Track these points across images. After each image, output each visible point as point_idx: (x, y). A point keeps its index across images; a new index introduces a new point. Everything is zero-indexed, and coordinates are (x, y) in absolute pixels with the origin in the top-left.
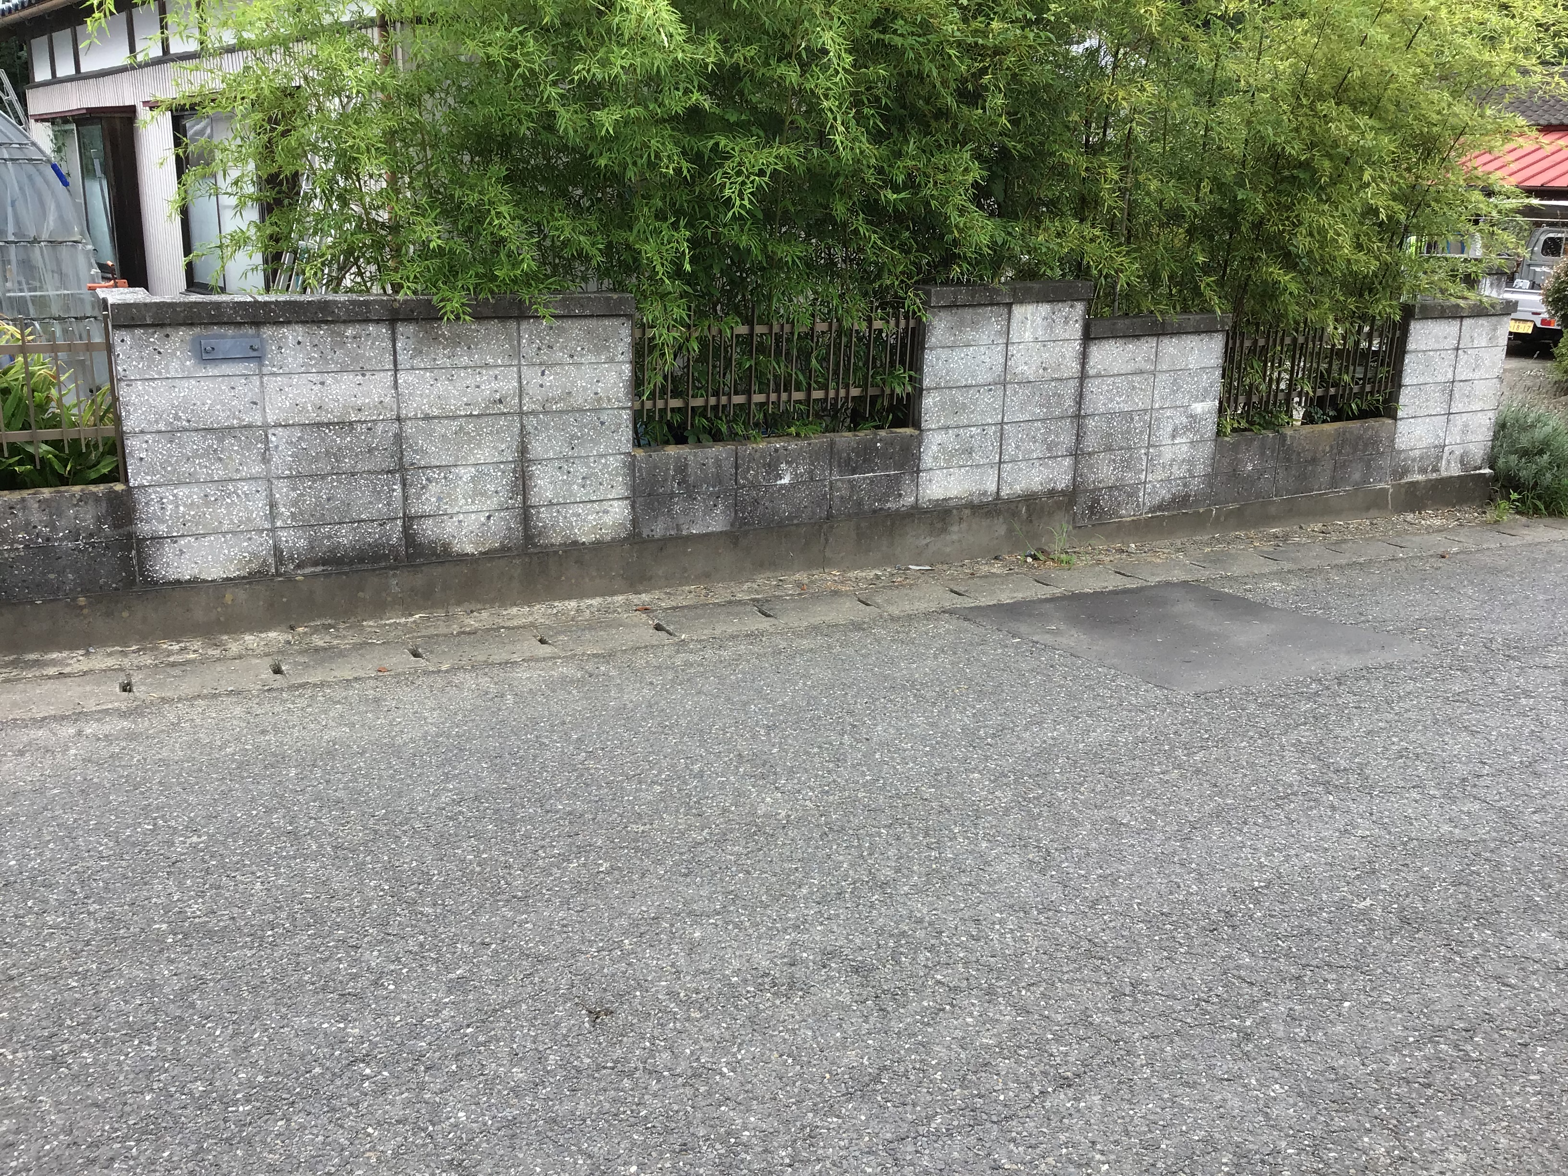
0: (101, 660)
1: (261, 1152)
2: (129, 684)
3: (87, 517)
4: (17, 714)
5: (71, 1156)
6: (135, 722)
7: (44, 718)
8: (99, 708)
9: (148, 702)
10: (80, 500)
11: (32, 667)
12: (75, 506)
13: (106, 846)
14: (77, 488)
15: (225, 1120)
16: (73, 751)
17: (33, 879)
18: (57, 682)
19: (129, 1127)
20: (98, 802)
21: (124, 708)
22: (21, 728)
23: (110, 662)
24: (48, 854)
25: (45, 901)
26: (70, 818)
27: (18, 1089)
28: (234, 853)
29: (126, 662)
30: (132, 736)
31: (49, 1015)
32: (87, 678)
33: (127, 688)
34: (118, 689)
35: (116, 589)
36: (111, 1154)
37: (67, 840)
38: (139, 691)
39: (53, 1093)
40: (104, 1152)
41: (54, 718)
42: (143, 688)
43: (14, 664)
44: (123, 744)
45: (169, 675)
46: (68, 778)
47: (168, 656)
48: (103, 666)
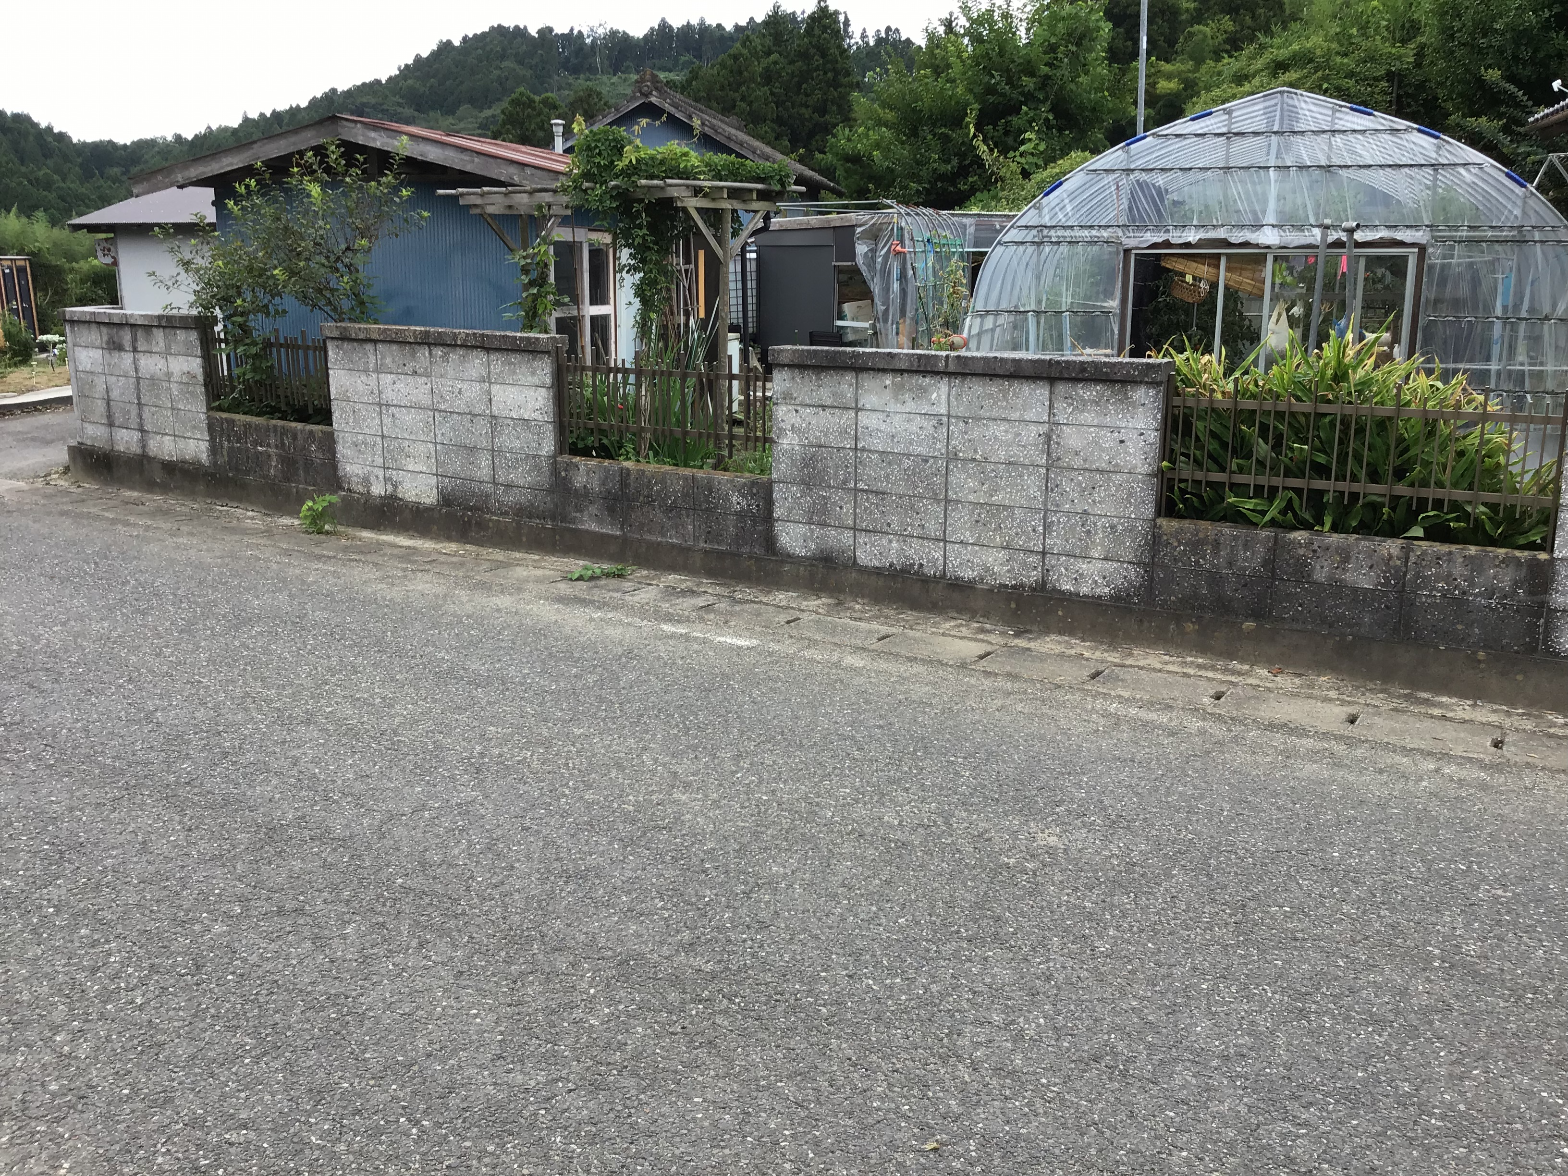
0: (1485, 714)
1: (1434, 1163)
2: (1502, 742)
3: (1505, 579)
4: (1392, 739)
5: (1281, 1086)
6: (1491, 776)
7: (1412, 750)
8: (1464, 754)
9: (1512, 762)
10: (1503, 562)
11: (1421, 703)
12: (1497, 566)
13: (1418, 868)
14: (1502, 551)
15: (1415, 1123)
16: (1424, 784)
17: (1347, 872)
18: (1437, 722)
19: (1335, 1088)
20: (1427, 831)
21: (1487, 761)
22: (1389, 751)
23: (1493, 718)
24: (1367, 858)
25: (1348, 893)
26: (1398, 837)
27: (1266, 1020)
28: (1531, 918)
29: (1507, 723)
30: (1483, 787)
31: (1311, 978)
32: (1465, 726)
33: (1497, 744)
34: (1488, 744)
35: (1517, 652)
36: (1311, 1099)
37: (1387, 852)
38: (1508, 751)
39: (1290, 1035)
40: (1308, 1096)
41: (1422, 752)
42: (1513, 748)
43: (1407, 697)
44: (1472, 791)
45: (1544, 745)
46: (1411, 804)
47: (1550, 727)
48: (1484, 720)
